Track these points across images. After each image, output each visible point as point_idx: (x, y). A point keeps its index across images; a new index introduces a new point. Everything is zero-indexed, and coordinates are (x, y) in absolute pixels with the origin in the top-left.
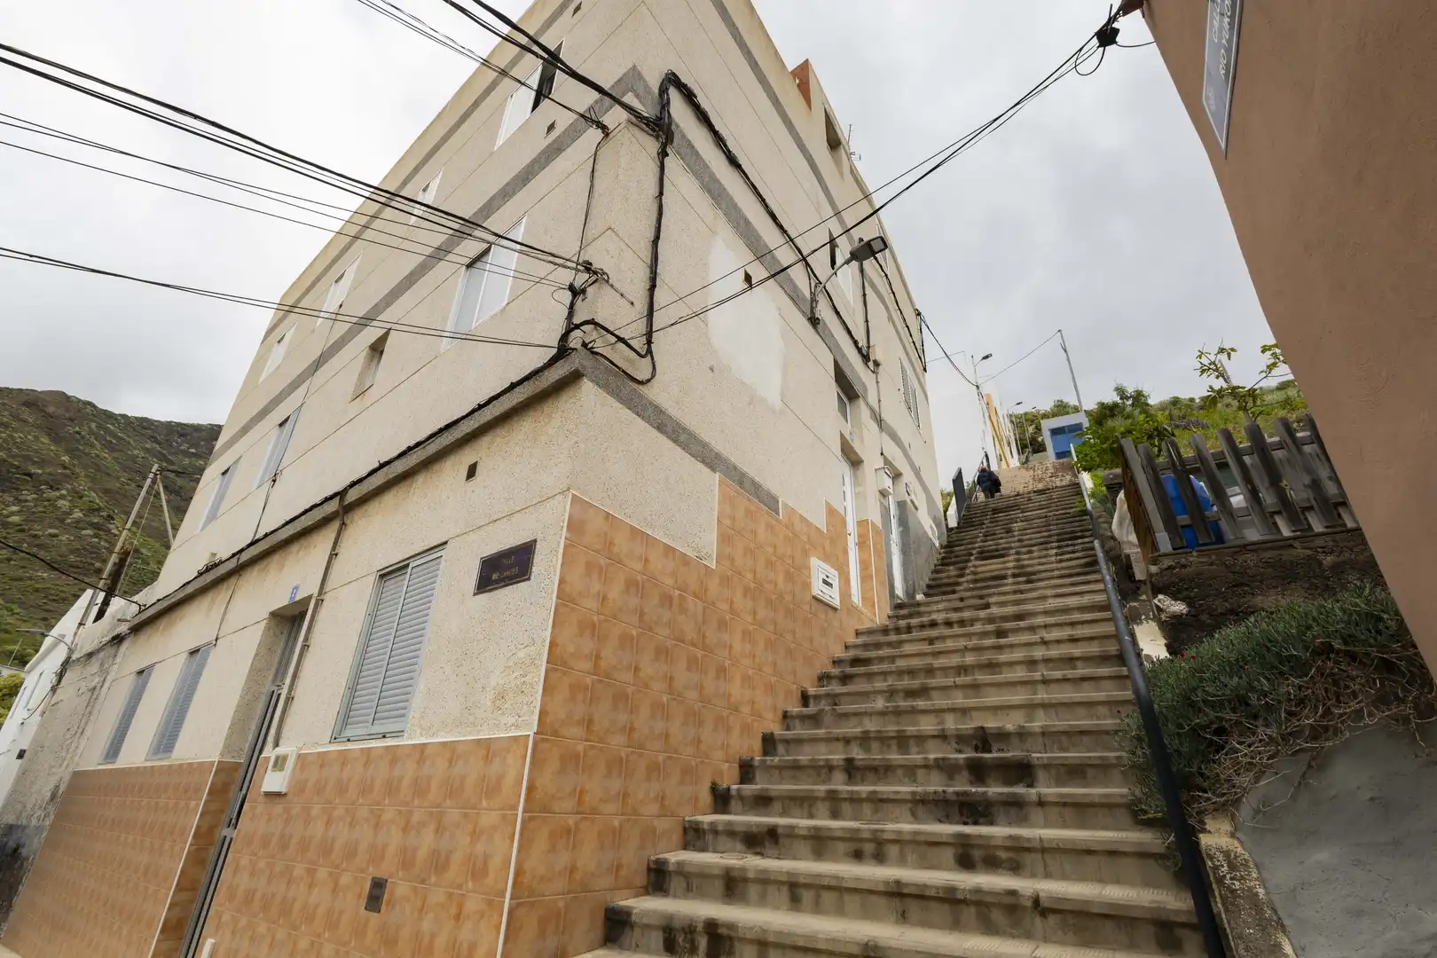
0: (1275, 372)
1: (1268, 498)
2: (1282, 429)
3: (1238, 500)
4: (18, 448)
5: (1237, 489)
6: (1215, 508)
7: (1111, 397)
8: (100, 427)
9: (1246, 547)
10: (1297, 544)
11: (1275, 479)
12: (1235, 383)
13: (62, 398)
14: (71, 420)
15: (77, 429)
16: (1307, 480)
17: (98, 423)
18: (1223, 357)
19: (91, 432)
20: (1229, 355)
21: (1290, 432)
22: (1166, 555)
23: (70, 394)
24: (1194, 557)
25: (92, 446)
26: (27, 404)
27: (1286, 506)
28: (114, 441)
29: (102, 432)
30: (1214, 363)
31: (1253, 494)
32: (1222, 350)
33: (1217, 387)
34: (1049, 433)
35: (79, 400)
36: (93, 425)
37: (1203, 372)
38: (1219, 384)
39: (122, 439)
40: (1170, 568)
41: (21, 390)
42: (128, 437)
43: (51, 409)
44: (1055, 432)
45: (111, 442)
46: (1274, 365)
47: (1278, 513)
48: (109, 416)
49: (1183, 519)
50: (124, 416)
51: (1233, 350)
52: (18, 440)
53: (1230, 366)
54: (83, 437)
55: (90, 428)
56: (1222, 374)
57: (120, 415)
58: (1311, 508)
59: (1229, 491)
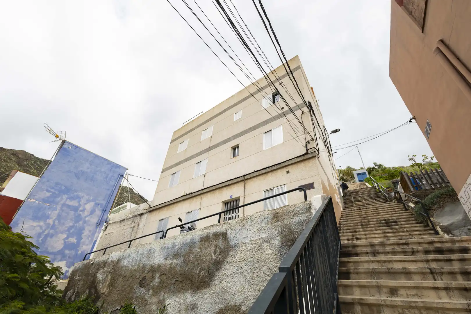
0: (425, 161)
1: (430, 182)
2: (431, 171)
3: (424, 182)
4: (8, 168)
5: (424, 181)
6: (420, 184)
7: (372, 166)
8: (35, 162)
9: (427, 190)
10: (435, 189)
11: (430, 179)
12: (417, 162)
13: (24, 153)
14: (26, 160)
15: (28, 163)
16: (436, 179)
17: (35, 161)
18: (414, 157)
19: (32, 164)
20: (415, 157)
21: (432, 171)
22: (413, 191)
23: (27, 152)
24: (418, 191)
25: (31, 168)
26: (13, 154)
27: (433, 183)
28: (38, 167)
29: (35, 164)
30: (412, 158)
31: (427, 181)
32: (413, 156)
33: (413, 163)
34: (356, 175)
35: (29, 154)
36: (33, 162)
37: (410, 160)
38: (414, 162)
39: (41, 167)
40: (414, 193)
41: (12, 150)
42: (43, 166)
43: (20, 156)
44: (358, 174)
45: (37, 168)
46: (425, 159)
47: (432, 184)
48: (38, 159)
49: (415, 185)
50: (43, 159)
51: (416, 156)
52: (9, 166)
53: (416, 159)
54: (29, 166)
55: (31, 163)
56: (414, 161)
57: (41, 159)
58: (437, 184)
59: (423, 181)
